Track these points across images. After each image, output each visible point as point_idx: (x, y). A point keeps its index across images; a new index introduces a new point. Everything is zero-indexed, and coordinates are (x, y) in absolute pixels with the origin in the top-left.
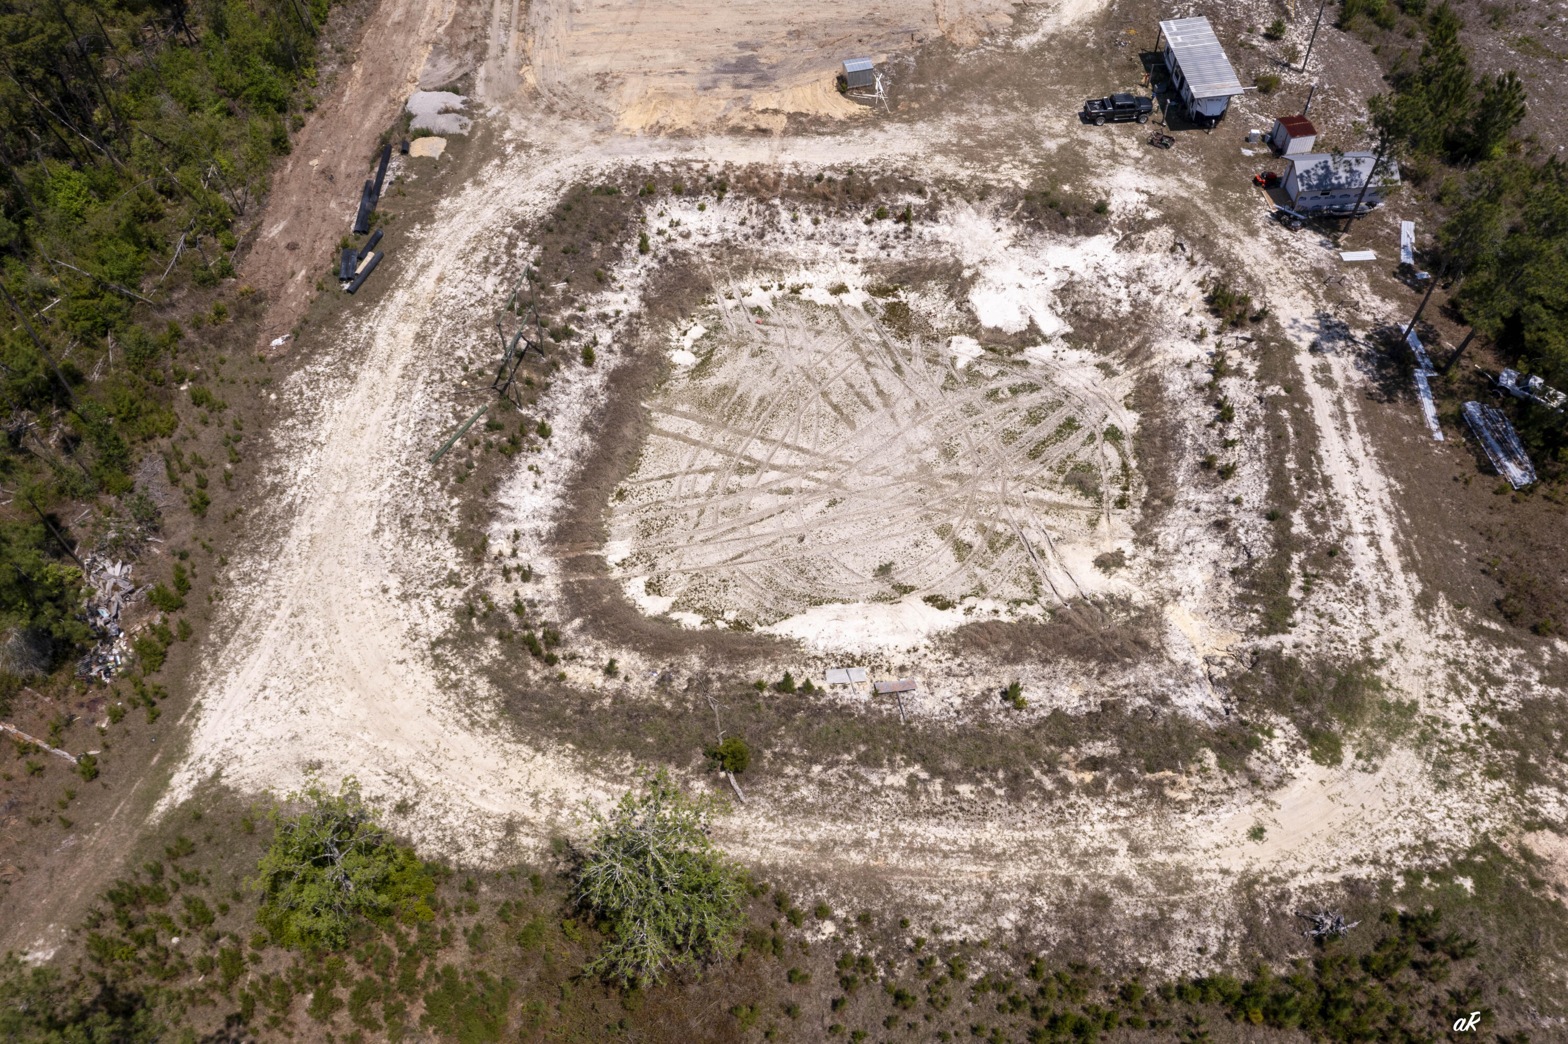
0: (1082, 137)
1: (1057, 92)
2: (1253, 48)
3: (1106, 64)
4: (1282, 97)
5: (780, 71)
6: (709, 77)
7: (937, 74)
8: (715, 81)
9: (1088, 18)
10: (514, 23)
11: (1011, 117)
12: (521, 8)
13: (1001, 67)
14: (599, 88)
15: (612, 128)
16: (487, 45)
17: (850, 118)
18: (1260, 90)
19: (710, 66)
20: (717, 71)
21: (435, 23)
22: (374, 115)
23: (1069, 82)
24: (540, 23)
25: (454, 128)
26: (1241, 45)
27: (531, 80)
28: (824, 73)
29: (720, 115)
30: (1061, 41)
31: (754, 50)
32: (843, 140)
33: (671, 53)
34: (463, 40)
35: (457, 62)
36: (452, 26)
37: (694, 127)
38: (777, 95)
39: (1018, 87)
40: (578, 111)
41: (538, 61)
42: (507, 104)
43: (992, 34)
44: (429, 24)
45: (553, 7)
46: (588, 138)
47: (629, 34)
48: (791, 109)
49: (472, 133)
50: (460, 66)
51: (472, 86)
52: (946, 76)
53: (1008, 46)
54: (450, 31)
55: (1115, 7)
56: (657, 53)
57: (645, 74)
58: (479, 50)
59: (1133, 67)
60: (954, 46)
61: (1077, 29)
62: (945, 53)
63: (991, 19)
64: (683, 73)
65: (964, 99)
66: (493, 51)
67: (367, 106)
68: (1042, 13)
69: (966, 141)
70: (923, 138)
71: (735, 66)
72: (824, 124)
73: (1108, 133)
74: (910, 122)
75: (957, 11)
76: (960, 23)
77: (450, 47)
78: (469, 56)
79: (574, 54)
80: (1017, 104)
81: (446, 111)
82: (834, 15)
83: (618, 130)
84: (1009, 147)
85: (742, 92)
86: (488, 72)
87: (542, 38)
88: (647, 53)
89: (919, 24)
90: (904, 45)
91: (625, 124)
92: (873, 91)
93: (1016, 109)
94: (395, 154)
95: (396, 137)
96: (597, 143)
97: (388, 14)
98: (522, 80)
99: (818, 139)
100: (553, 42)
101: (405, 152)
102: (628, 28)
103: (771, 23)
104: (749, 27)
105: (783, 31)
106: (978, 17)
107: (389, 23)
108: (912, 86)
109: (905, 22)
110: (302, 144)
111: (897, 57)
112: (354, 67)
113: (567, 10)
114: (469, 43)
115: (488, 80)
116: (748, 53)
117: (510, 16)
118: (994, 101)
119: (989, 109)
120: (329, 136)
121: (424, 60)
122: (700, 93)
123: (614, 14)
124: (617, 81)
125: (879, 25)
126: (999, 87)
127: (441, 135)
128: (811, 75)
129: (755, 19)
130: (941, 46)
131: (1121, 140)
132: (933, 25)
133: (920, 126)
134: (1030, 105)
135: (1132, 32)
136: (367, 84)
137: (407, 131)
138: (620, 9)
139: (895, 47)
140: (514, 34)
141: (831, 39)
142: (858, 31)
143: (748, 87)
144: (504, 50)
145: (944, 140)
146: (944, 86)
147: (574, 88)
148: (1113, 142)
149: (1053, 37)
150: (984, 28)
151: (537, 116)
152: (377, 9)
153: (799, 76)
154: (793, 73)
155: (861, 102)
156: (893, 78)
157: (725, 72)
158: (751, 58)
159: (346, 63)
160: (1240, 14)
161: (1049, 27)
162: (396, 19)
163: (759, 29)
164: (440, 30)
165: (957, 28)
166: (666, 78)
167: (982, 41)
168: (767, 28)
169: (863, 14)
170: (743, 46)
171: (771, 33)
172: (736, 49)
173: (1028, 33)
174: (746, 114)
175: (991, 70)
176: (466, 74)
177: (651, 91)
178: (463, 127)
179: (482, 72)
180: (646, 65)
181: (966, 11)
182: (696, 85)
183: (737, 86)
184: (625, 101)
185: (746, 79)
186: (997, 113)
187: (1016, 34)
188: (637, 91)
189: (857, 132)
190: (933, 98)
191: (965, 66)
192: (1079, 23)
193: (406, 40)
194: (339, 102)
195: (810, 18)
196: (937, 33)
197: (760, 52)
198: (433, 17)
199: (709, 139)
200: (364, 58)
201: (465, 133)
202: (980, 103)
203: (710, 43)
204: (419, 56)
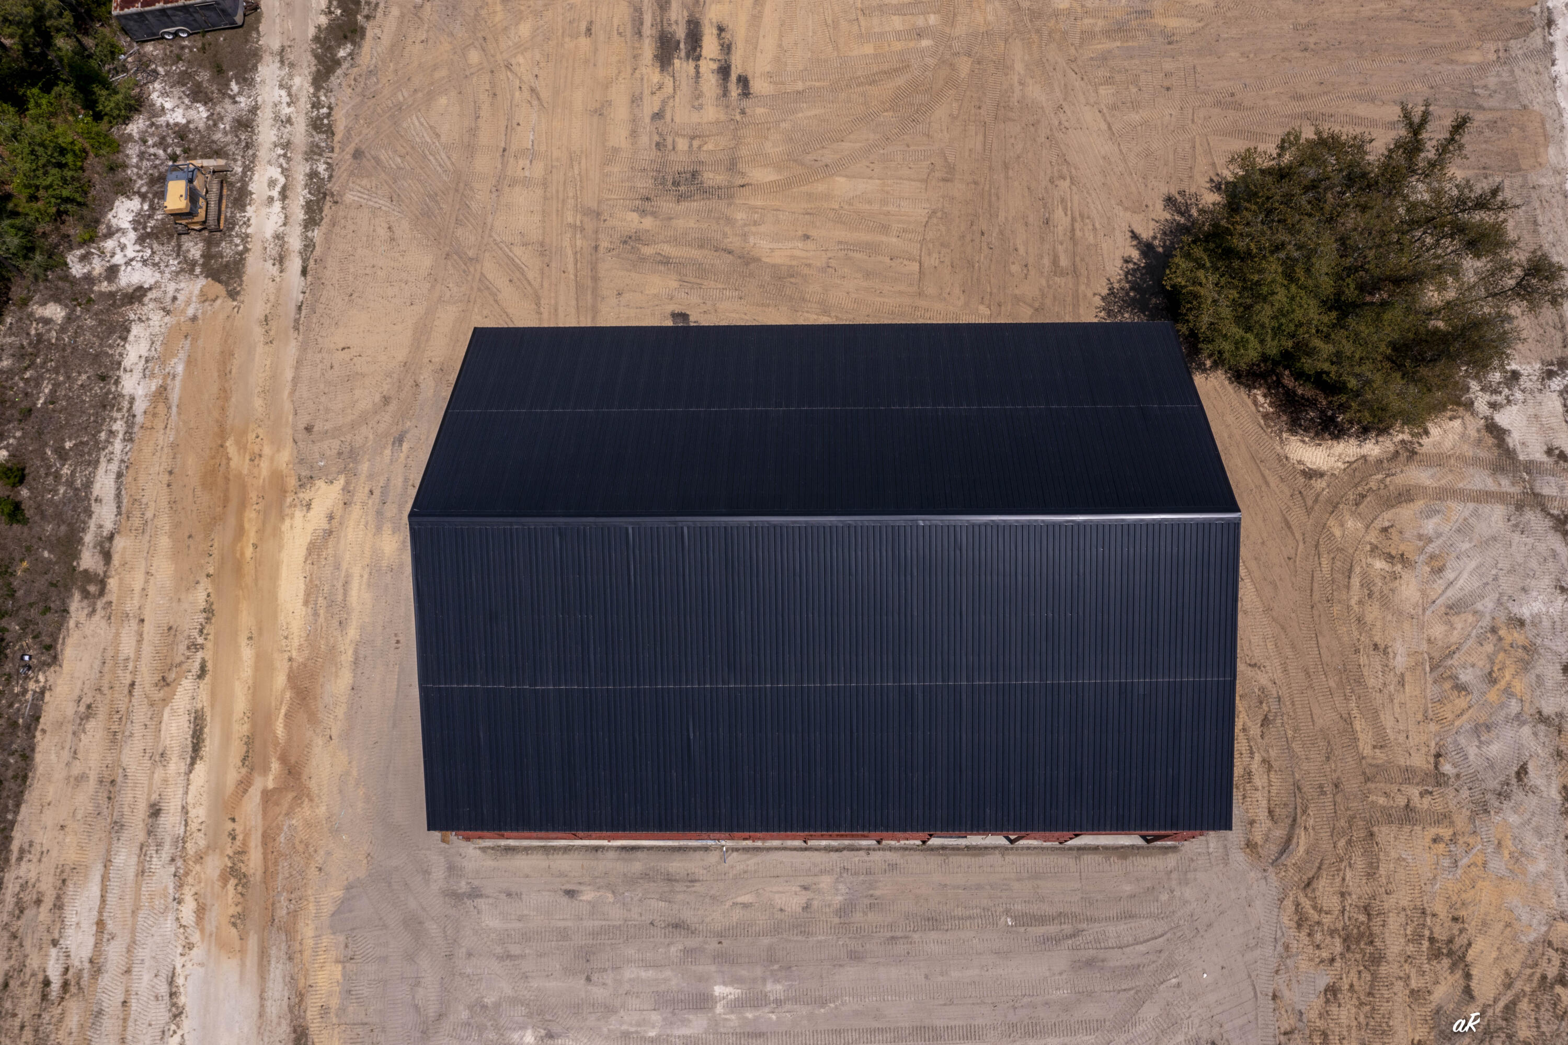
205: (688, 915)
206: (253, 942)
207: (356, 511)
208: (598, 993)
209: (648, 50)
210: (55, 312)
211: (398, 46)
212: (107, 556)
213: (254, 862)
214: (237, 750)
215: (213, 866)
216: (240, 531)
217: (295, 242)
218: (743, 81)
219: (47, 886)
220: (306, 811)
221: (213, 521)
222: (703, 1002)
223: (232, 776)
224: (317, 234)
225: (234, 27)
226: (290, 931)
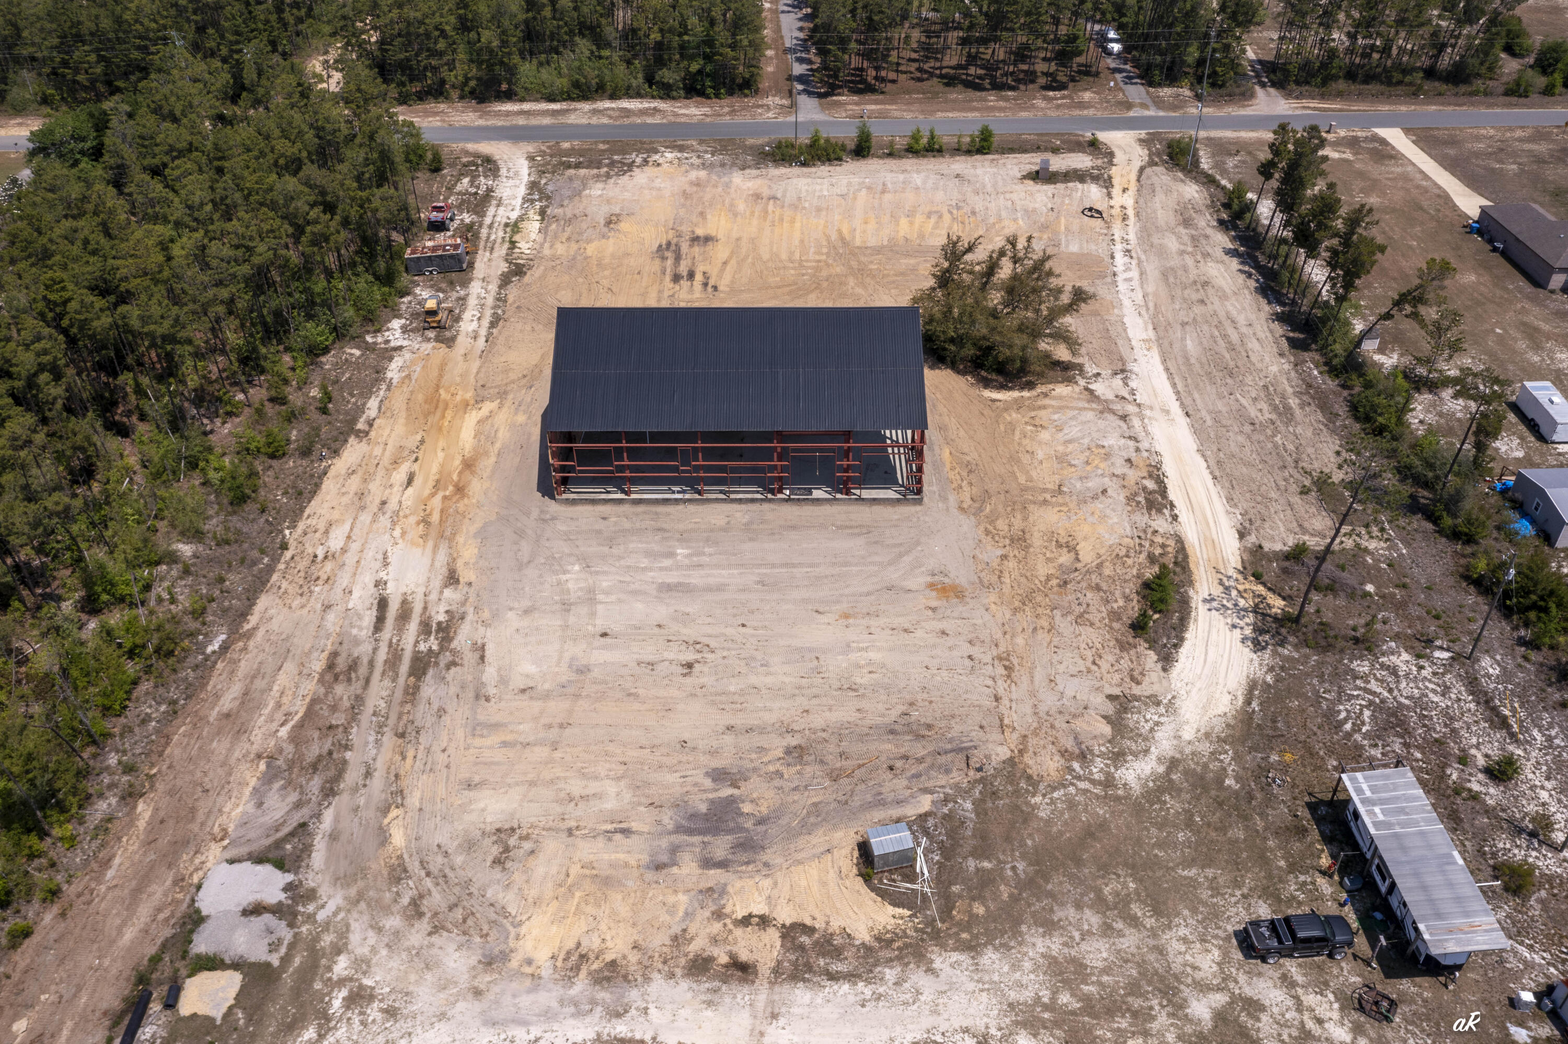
0: (1248, 992)
1: (1192, 883)
2: (1475, 797)
3: (1260, 824)
4: (1541, 901)
5: (773, 830)
6: (664, 843)
7: (1008, 839)
8: (674, 850)
9: (1219, 726)
10: (392, 721)
11: (1130, 941)
12: (406, 692)
13: (1103, 826)
14: (497, 862)
15: (504, 957)
16: (345, 762)
17: (878, 939)
18: (1506, 889)
19: (668, 819)
20: (679, 829)
21: (280, 717)
22: (144, 912)
23: (1208, 862)
24: (430, 720)
25: (258, 953)
26: (1457, 792)
27: (398, 838)
28: (839, 834)
29: (676, 929)
30: (1187, 773)
31: (735, 785)
32: (868, 992)
33: (611, 788)
34: (314, 751)
35: (293, 797)
36: (300, 725)
37: (633, 957)
38: (766, 883)
39: (1133, 868)
40: (458, 914)
41: (413, 800)
42: (353, 892)
43: (1084, 756)
44: (271, 719)
45: (453, 690)
46: (464, 979)
47: (555, 747)
48: (785, 915)
49: (286, 960)
50: (298, 805)
51: (307, 849)
52: (1023, 844)
53: (1109, 782)
54: (296, 738)
55: (1255, 705)
56: (593, 787)
57: (570, 832)
58: (332, 773)
59: (1302, 832)
60: (1029, 778)
61: (1205, 748)
62: (1017, 792)
63: (1079, 725)
64: (626, 832)
65: (1051, 895)
66: (352, 776)
67: (137, 891)
68: (1152, 715)
69: (1065, 998)
70: (994, 988)
71: (706, 817)
72: (837, 953)
73: (1287, 982)
74: (972, 948)
75: (1028, 710)
76: (1035, 733)
77: (291, 765)
78: (315, 784)
79: (469, 786)
80: (1136, 909)
81: (255, 910)
82: (852, 716)
83: (514, 964)
84: (1135, 1014)
85: (715, 876)
86: (337, 819)
87: (428, 750)
88: (576, 787)
89: (976, 734)
90: (956, 777)
91: (526, 947)
92: (911, 876)
93: (1134, 922)
94: (155, 1007)
95: (165, 970)
96: (478, 993)
97: (217, 696)
98: (383, 837)
99: (831, 988)
100: (442, 758)
101: (171, 1003)
102: (554, 733)
103: (762, 730)
104: (729, 739)
105: (777, 745)
106: (1060, 723)
107: (213, 715)
108: (971, 864)
109: (956, 728)
110: (16, 977)
111: (946, 801)
112: (141, 806)
113: (471, 694)
114: (320, 758)
115: (334, 837)
116: (727, 792)
117: (389, 704)
118: (1100, 905)
119: (1092, 919)
120: (62, 961)
121: (247, 791)
122: (650, 876)
123: (537, 705)
124: (527, 845)
125: (919, 737)
126: (1105, 869)
127: (236, 966)
128: (818, 839)
129: (738, 720)
130: (1011, 779)
131: (1310, 999)
132: (996, 736)
133: (990, 957)
134: (1157, 912)
135: (1288, 757)
136: (149, 843)
137: (185, 955)
138: (547, 696)
139: (942, 780)
140: (389, 740)
141: (849, 764)
142: (888, 747)
143: (723, 865)
144: (368, 774)
145: (1027, 995)
146: (1021, 866)
147: (459, 860)
148: (1299, 1006)
149: (1173, 764)
150: (1069, 744)
151: (393, 922)
152: (204, 686)
153: (801, 842)
154: (792, 835)
155: (896, 900)
156: (942, 847)
157: (690, 832)
158: (731, 801)
159: (131, 796)
160: (1440, 730)
161: (1164, 744)
162: (225, 710)
163: (745, 741)
164: (284, 732)
165: (1032, 742)
166: (601, 842)
167: (1070, 770)
168: (757, 740)
169: (894, 714)
170: (719, 776)
171: (761, 750)
172: (708, 783)
173: (1135, 755)
174: (717, 927)
175: (1090, 833)
176: (303, 825)
177: (575, 870)
178: (273, 947)
179: (328, 816)
180: (575, 813)
181: (1043, 708)
182: (645, 858)
183: (708, 863)
184: (533, 893)
185: (721, 846)
186: (1107, 930)
187: (1118, 757)
188: (554, 870)
189: (890, 974)
190: (1005, 892)
191: (1048, 822)
192: (1207, 735)
193: (230, 750)
194: (99, 880)
195: (817, 721)
196: (1003, 753)
197: (745, 788)
198: (279, 705)
199: (658, 985)
200: (160, 786)
201: (275, 960)
202: (1079, 906)
203: (672, 769)
204: (243, 784)
205: (665, 526)
206: (430, 544)
207: (505, 409)
208: (615, 551)
209: (668, 278)
210: (357, 352)
211: (543, 277)
212: (371, 425)
213: (435, 518)
214: (431, 483)
215: (413, 520)
216: (443, 417)
217: (483, 332)
218: (715, 288)
219: (322, 527)
220: (466, 501)
221: (427, 415)
222: (672, 555)
223: (427, 492)
224: (494, 331)
225: (462, 270)
226: (451, 539)
